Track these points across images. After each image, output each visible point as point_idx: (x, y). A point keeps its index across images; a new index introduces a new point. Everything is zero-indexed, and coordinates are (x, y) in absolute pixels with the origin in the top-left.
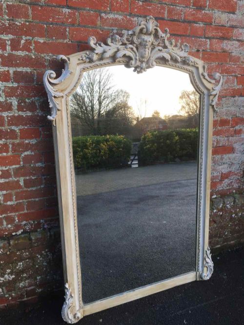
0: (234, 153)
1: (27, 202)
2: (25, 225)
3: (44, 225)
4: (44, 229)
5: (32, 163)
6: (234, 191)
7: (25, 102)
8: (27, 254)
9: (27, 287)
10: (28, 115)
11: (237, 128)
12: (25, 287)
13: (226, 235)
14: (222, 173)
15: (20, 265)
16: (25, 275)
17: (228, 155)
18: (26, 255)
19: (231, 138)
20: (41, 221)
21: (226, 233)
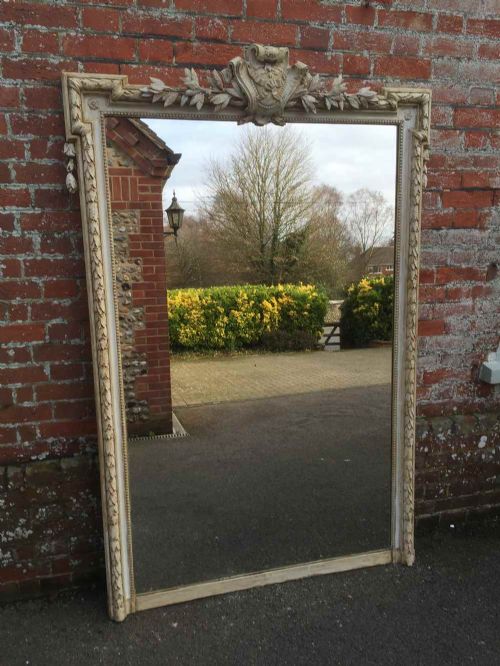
0: (447, 333)
1: (55, 404)
2: (53, 444)
3: (84, 447)
4: (85, 453)
5: (64, 339)
6: (455, 409)
7: (53, 239)
8: (54, 493)
9: (52, 554)
10: (59, 258)
11: (450, 286)
12: (49, 553)
13: (440, 495)
14: (425, 372)
15: (42, 512)
16: (50, 532)
17: (434, 338)
18: (53, 496)
19: (438, 305)
20: (81, 438)
21: (442, 491)
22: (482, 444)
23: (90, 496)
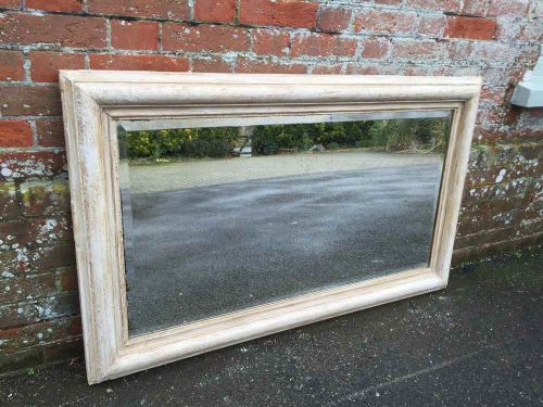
0: (495, 39)
17: (482, 43)
22: (499, 179)
23: (15, 246)
